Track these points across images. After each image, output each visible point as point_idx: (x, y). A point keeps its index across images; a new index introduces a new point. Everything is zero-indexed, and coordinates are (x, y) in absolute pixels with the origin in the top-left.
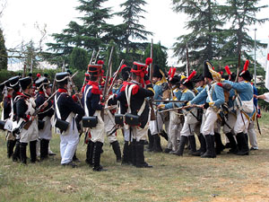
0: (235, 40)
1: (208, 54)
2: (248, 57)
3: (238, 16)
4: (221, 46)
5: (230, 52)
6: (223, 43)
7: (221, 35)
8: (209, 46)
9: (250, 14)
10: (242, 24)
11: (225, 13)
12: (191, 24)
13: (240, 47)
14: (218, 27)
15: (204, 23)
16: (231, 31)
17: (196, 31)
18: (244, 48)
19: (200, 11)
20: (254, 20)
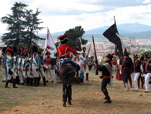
0: (29, 36)
1: (17, 42)
2: (35, 43)
3: (31, 26)
4: (23, 38)
5: (26, 41)
6: (24, 37)
7: (23, 34)
8: (18, 38)
9: (35, 25)
10: (32, 29)
11: (25, 24)
12: (10, 28)
13: (31, 39)
14: (22, 30)
15: (16, 28)
16: (28, 32)
17: (12, 31)
18: (32, 40)
19: (14, 23)
20: (37, 28)
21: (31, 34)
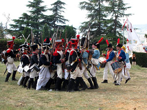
0: (113, 25)
1: (99, 32)
2: (120, 34)
3: (115, 12)
4: (105, 28)
5: (110, 32)
6: (107, 26)
7: (106, 22)
8: (99, 28)
9: (121, 11)
10: (117, 17)
11: (108, 10)
12: (89, 16)
13: (115, 29)
14: (104, 18)
15: (96, 16)
16: (111, 21)
17: (92, 19)
18: (118, 30)
19: (94, 9)
20: (123, 15)
21: (116, 23)
